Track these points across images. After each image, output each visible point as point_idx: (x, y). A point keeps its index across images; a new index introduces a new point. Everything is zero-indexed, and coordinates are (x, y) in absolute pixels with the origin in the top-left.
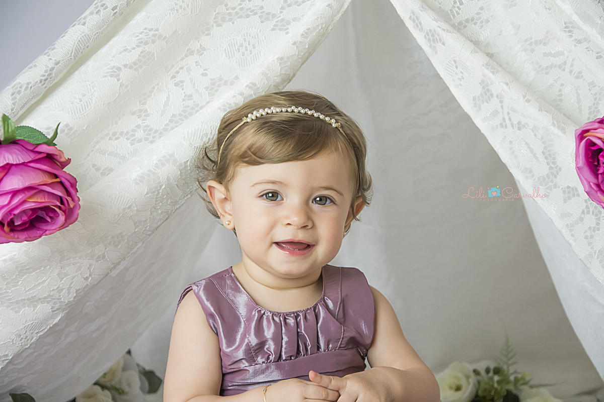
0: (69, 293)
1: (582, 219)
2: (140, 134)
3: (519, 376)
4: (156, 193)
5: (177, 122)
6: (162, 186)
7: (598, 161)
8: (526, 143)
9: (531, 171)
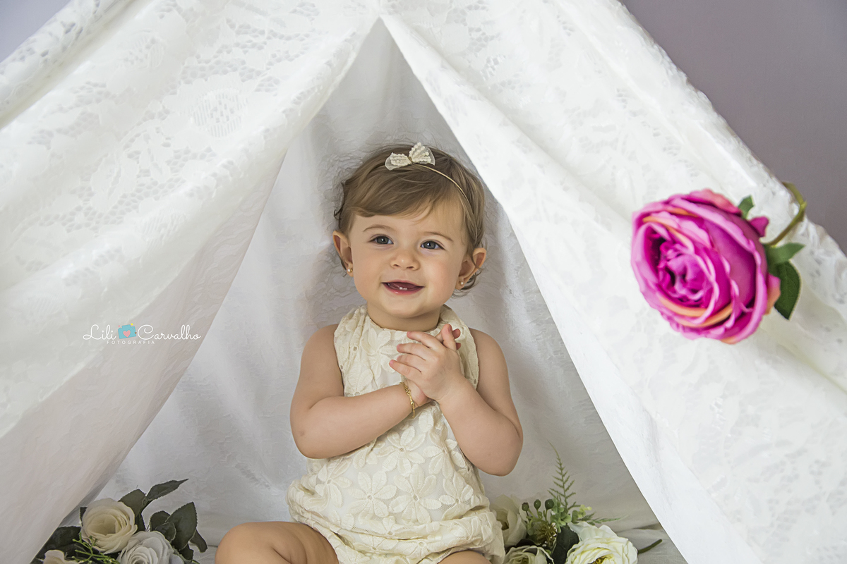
7: (660, 254)
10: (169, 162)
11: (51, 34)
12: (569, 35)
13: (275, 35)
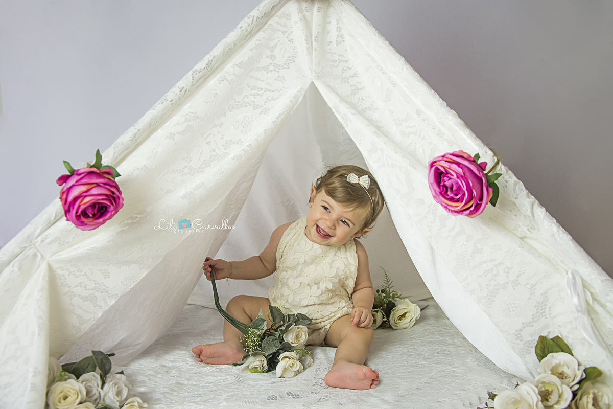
3: (395, 293)
7: (441, 179)
10: (223, 146)
11: (174, 92)
12: (394, 87)
13: (267, 90)
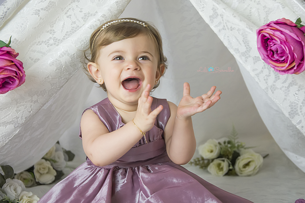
0: (22, 119)
1: (262, 71)
2: (51, 42)
3: (239, 144)
4: (60, 70)
5: (69, 35)
6: (63, 66)
7: (268, 44)
8: (235, 37)
9: (238, 50)
10: (82, 18)
